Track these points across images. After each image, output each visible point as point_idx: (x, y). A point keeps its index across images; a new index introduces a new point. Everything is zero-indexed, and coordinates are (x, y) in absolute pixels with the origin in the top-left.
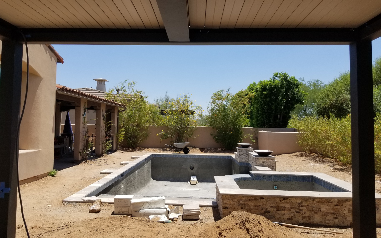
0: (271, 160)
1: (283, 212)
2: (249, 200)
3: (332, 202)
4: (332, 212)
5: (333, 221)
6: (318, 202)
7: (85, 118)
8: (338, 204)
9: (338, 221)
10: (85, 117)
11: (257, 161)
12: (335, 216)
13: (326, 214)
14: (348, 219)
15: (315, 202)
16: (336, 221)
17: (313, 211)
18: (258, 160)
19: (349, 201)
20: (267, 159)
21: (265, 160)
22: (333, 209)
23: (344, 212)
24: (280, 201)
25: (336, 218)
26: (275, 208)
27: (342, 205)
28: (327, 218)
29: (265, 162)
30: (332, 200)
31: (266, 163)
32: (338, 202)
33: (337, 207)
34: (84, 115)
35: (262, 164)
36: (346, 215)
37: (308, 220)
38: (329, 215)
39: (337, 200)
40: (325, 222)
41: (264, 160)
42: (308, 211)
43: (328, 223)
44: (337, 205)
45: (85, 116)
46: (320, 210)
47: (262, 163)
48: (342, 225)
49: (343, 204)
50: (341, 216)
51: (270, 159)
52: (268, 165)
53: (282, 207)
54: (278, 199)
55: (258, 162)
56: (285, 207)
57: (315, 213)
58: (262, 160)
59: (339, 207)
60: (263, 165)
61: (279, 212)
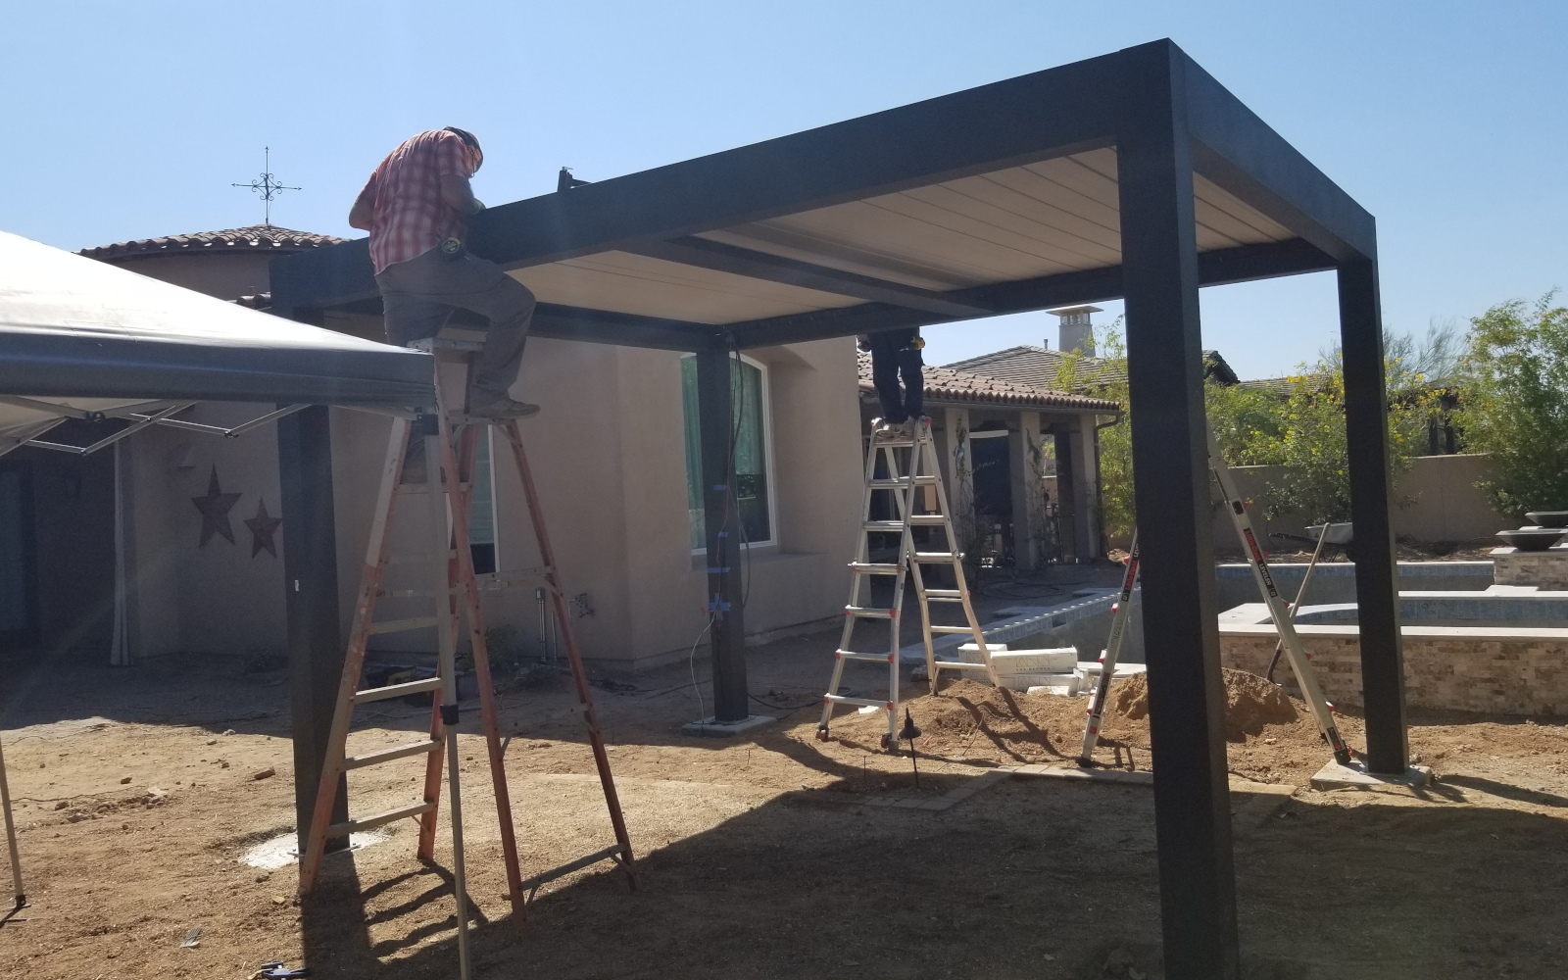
0: (1557, 563)
1: (1348, 676)
2: (1256, 645)
3: (1484, 651)
4: (1487, 675)
5: (1490, 699)
6: (1442, 650)
7: (965, 463)
8: (1503, 655)
9: (1506, 700)
10: (963, 458)
11: (1503, 567)
12: (1496, 687)
13: (1468, 683)
14: (1535, 695)
15: (1434, 650)
16: (1501, 699)
17: (1431, 672)
18: (1505, 564)
19: (1537, 648)
20: (1539, 557)
21: (1535, 563)
22: (1489, 668)
23: (1524, 677)
24: (1337, 648)
25: (1499, 693)
26: (1325, 665)
27: (1517, 658)
28: (1473, 692)
29: (1533, 570)
30: (1484, 645)
31: (1536, 574)
32: (1502, 651)
33: (1500, 663)
34: (959, 452)
35: (1523, 578)
36: (1529, 684)
37: (1416, 696)
38: (1479, 685)
39: (1498, 646)
40: (1467, 704)
41: (1527, 563)
42: (1416, 672)
43: (1475, 706)
44: (1501, 658)
45: (961, 454)
46: (1452, 672)
47: (1523, 574)
48: (1520, 711)
49: (1520, 655)
50: (1515, 688)
51: (1552, 558)
52: (1544, 578)
53: (1344, 664)
54: (1331, 643)
55: (1505, 570)
56: (1350, 664)
57: (1438, 679)
58: (1522, 563)
59: (1507, 664)
60: (1526, 580)
61: (1336, 676)
